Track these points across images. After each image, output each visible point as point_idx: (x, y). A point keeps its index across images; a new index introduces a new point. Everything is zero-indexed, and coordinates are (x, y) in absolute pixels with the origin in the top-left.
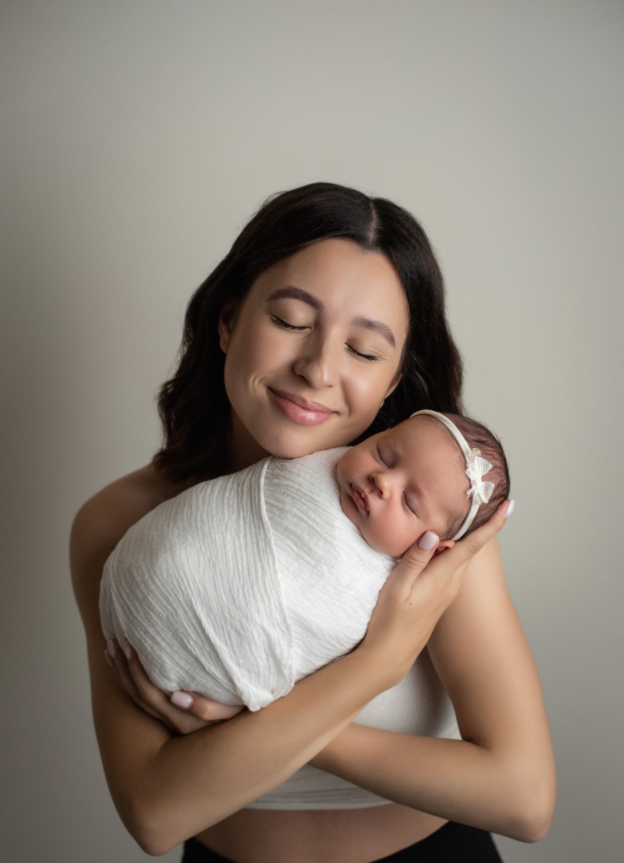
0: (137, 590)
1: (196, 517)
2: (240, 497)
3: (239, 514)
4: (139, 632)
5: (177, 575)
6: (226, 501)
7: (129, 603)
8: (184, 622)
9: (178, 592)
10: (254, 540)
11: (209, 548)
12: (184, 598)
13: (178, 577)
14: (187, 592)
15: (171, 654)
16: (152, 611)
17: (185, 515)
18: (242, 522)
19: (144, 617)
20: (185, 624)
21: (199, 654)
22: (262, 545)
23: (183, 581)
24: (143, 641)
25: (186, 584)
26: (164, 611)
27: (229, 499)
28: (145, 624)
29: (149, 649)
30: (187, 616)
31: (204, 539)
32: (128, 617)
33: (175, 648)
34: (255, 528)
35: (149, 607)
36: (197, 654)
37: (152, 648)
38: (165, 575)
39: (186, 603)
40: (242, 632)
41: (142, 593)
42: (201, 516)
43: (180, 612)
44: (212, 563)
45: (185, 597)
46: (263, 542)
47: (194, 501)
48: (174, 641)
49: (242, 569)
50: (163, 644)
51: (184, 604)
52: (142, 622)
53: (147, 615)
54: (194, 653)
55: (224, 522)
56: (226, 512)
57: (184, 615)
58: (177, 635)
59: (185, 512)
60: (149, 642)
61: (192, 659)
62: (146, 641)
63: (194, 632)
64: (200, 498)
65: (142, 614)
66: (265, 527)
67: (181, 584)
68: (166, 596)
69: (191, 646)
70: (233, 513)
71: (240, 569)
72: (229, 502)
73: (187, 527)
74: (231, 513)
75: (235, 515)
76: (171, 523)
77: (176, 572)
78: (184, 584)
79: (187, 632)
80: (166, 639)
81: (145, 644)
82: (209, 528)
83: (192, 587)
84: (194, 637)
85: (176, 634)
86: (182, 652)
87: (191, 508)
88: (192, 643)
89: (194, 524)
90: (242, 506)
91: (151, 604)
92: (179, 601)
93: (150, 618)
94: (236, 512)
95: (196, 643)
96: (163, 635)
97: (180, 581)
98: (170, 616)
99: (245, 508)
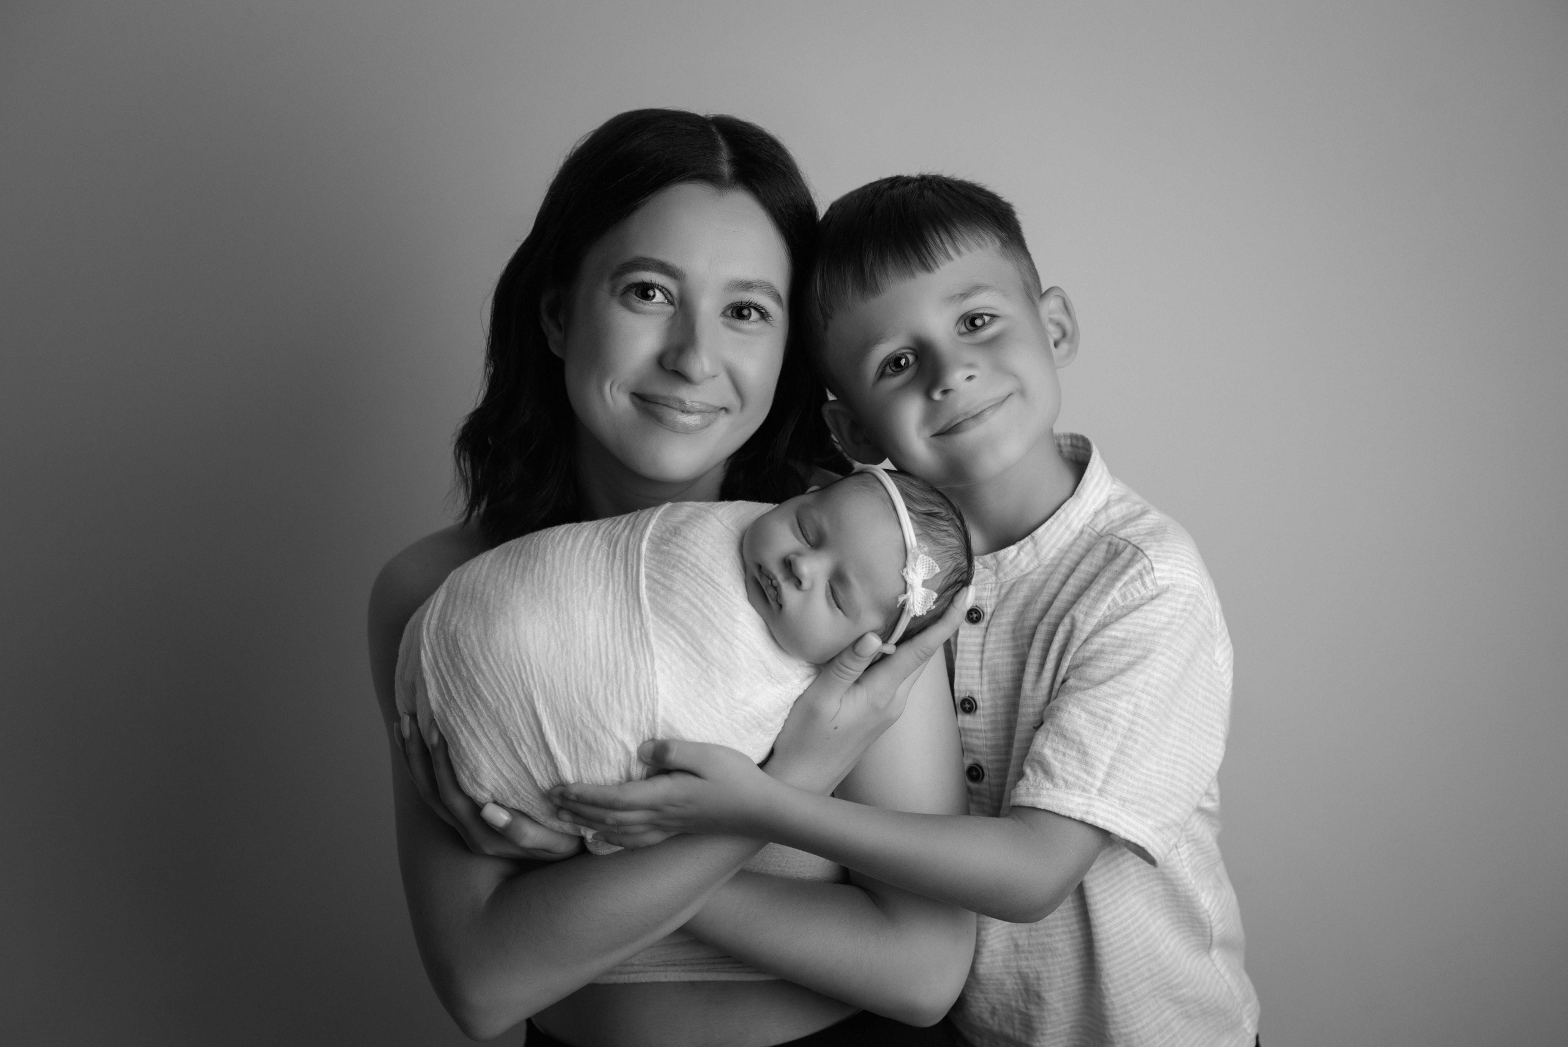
0: (462, 665)
1: (550, 583)
2: (610, 562)
3: (607, 587)
4: (455, 719)
5: (518, 658)
6: (590, 563)
7: (447, 678)
8: (519, 720)
9: (517, 680)
10: (626, 625)
11: (564, 629)
12: (523, 689)
13: (519, 661)
14: (528, 682)
15: (492, 756)
16: (479, 696)
17: (536, 576)
18: (610, 598)
19: (465, 702)
20: (520, 723)
21: (530, 763)
22: (636, 634)
23: (525, 667)
24: (458, 731)
25: (528, 672)
26: (493, 700)
27: (595, 561)
28: (465, 710)
29: (464, 744)
30: (524, 713)
31: (558, 614)
32: (443, 695)
33: (498, 749)
34: (628, 608)
35: (474, 690)
36: (528, 763)
37: (468, 743)
38: (503, 656)
39: (526, 696)
40: (594, 745)
41: (468, 670)
42: (558, 583)
43: (516, 706)
44: (565, 650)
45: (525, 689)
46: (638, 631)
47: (549, 558)
48: (500, 741)
49: (607, 664)
50: (484, 740)
51: (522, 696)
52: (462, 707)
53: (471, 700)
54: (525, 761)
55: (586, 595)
56: (590, 580)
57: (521, 711)
58: (506, 735)
59: (536, 571)
60: (466, 734)
61: (520, 768)
62: (461, 731)
63: (530, 734)
64: (558, 555)
65: (464, 697)
66: (643, 612)
67: (523, 671)
68: (500, 682)
69: (524, 753)
70: (600, 584)
71: (604, 663)
72: (594, 567)
73: (537, 594)
74: (597, 583)
75: (601, 587)
76: (515, 583)
77: (517, 653)
78: (526, 671)
79: (520, 733)
80: (489, 735)
81: (460, 736)
82: (566, 600)
83: (536, 677)
84: (529, 741)
85: (504, 734)
86: (509, 758)
87: (545, 567)
88: (524, 748)
89: (546, 591)
90: (613, 576)
91: (478, 686)
92: (516, 692)
93: (473, 704)
94: (603, 582)
95: (530, 750)
96: (486, 730)
97: (521, 667)
98: (501, 709)
99: (616, 578)
